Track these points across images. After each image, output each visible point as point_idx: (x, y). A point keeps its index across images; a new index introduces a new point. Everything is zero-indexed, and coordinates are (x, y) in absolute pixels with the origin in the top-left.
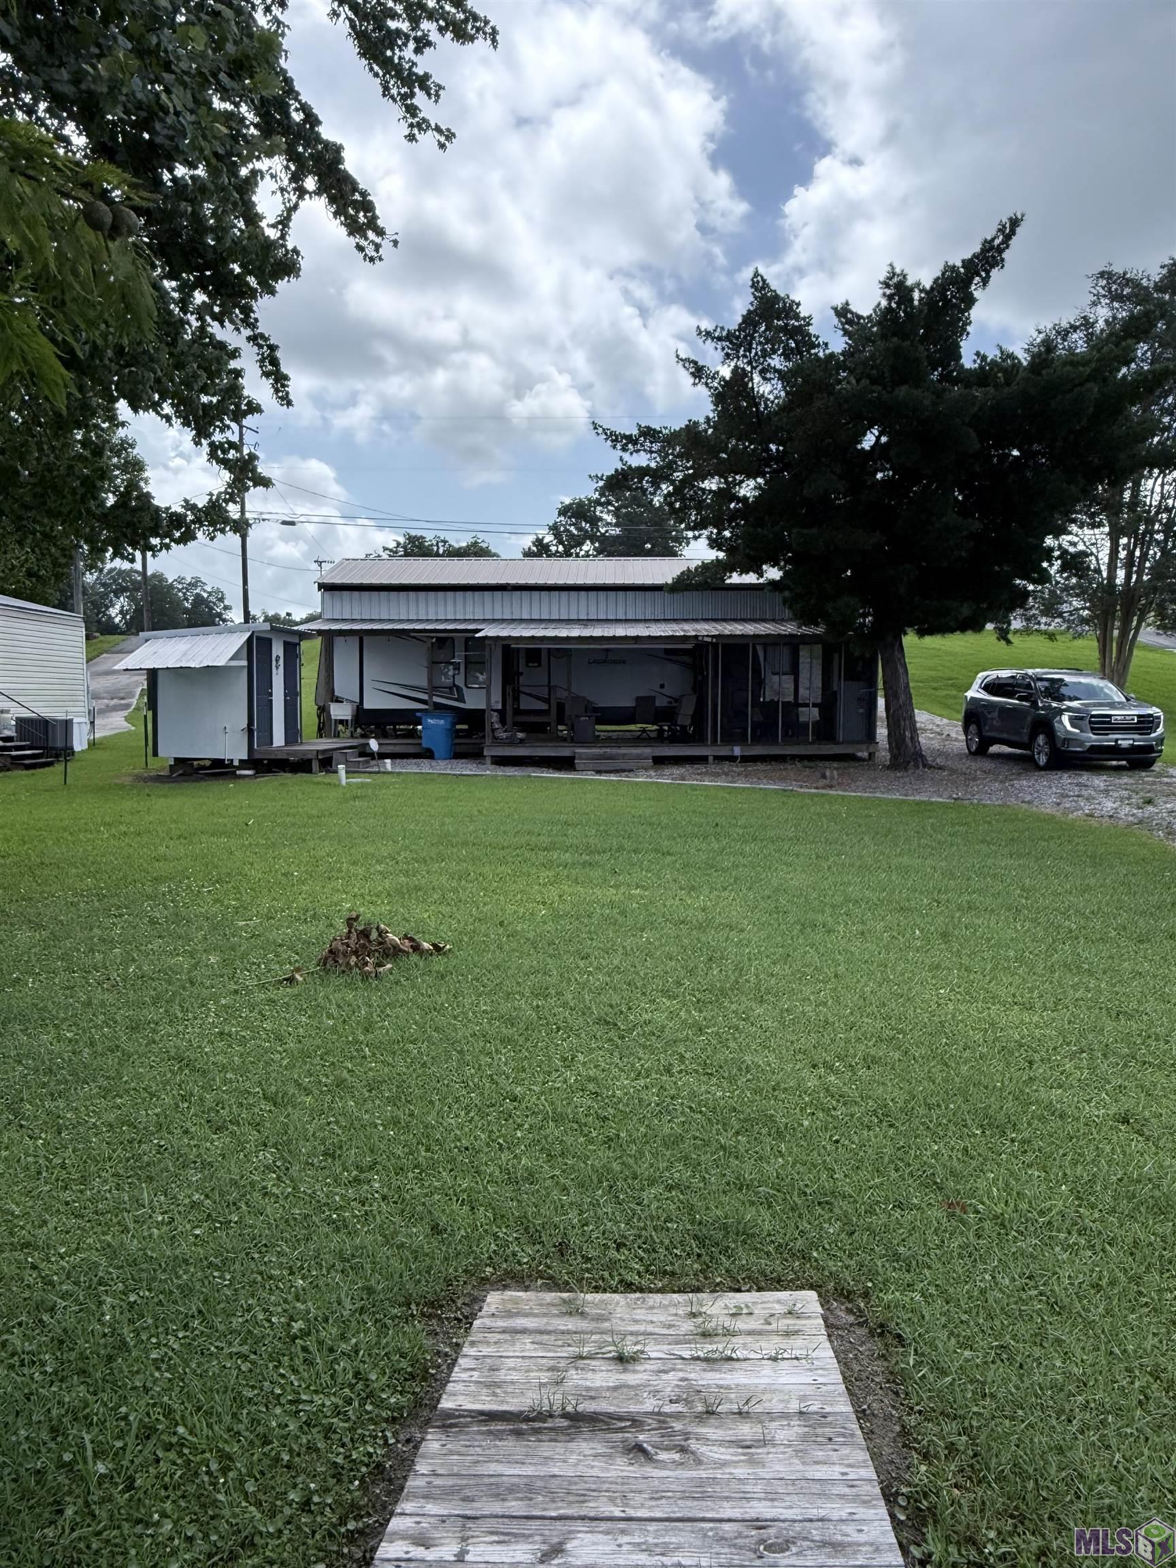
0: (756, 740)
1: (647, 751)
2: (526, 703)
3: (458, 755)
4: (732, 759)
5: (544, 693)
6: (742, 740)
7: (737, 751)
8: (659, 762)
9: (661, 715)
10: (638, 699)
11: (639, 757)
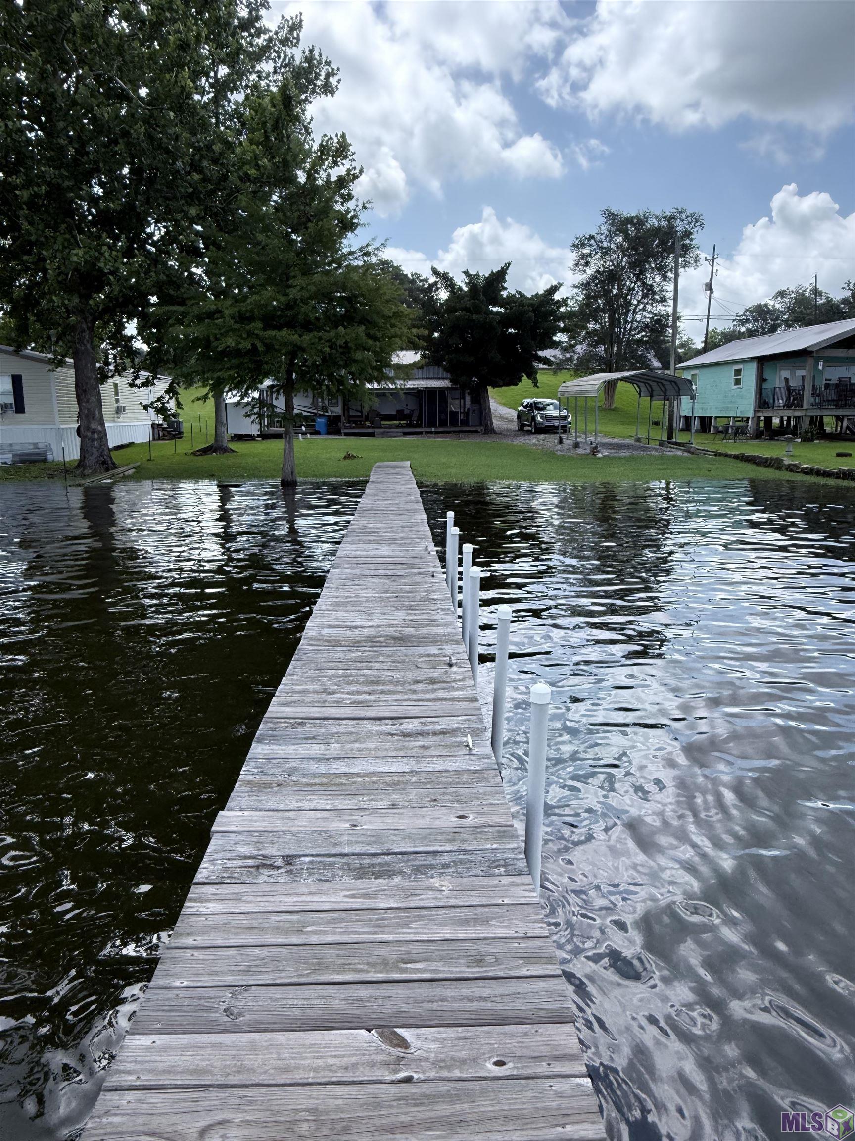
0: (440, 426)
1: (401, 430)
2: (353, 413)
3: (329, 433)
4: (431, 433)
5: (359, 408)
6: (435, 426)
7: (433, 430)
8: (405, 434)
9: (408, 417)
10: (398, 411)
11: (397, 432)
